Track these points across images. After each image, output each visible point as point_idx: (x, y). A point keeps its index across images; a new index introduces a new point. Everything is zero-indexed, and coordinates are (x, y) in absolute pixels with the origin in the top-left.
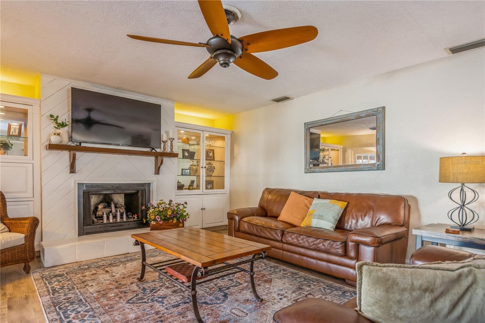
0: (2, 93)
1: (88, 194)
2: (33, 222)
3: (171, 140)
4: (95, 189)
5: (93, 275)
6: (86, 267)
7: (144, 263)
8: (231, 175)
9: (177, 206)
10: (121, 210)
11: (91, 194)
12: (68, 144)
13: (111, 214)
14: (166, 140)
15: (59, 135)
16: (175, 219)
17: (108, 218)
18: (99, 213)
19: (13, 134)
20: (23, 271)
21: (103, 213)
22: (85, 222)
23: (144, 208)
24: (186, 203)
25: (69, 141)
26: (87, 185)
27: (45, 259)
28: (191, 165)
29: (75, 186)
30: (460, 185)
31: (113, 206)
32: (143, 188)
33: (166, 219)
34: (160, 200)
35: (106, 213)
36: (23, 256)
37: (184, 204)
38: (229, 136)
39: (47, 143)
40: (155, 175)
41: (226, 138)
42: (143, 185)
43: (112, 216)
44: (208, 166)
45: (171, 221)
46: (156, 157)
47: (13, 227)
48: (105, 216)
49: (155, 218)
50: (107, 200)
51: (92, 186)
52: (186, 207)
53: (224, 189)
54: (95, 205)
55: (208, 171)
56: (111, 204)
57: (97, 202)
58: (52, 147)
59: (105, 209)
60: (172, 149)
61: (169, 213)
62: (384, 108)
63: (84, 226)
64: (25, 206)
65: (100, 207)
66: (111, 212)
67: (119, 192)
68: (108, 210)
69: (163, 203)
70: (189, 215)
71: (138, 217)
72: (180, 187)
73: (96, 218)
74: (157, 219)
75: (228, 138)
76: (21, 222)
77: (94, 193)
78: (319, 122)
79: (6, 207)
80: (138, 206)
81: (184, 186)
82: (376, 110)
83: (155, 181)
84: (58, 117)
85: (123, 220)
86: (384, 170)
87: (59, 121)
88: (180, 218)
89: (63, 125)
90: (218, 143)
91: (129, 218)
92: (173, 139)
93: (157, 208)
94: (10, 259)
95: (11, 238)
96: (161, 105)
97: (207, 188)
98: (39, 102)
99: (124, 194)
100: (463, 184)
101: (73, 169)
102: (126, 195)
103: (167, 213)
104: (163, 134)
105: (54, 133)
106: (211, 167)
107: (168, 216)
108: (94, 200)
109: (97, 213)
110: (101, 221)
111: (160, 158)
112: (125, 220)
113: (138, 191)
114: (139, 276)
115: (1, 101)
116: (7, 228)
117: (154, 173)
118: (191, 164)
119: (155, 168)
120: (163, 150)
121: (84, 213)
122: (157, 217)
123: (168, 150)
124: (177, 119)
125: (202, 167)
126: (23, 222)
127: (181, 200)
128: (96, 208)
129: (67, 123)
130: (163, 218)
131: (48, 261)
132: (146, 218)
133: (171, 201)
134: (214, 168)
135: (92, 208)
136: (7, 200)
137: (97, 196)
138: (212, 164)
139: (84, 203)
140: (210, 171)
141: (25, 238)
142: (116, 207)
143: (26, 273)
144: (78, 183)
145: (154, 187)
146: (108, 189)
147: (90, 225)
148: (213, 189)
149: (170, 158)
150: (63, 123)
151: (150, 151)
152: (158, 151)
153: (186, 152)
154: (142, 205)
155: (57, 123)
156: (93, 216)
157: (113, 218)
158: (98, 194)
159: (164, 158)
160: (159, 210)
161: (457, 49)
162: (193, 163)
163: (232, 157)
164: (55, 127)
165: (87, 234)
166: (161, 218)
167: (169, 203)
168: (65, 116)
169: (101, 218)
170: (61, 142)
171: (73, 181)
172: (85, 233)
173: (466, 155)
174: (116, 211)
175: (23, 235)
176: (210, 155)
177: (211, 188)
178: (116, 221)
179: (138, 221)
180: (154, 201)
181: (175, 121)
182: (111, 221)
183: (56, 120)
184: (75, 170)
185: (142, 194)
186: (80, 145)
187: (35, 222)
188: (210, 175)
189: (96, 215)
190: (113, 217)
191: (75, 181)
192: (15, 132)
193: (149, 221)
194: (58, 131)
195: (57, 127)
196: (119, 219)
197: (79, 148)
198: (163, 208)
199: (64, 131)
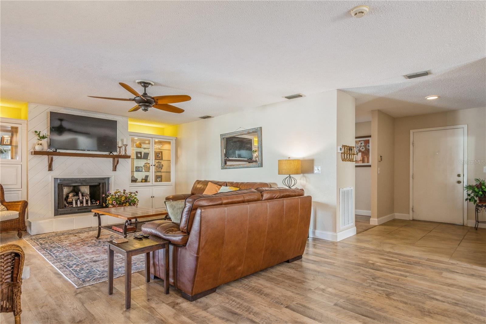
0: (2, 117)
1: (62, 186)
2: (24, 204)
3: (125, 146)
4: (67, 182)
5: (66, 237)
6: (61, 234)
7: (100, 227)
8: (176, 171)
9: (130, 195)
10: (87, 197)
11: (64, 186)
12: (48, 151)
13: (78, 200)
14: (121, 146)
15: (41, 145)
16: (127, 203)
17: (76, 203)
18: (70, 200)
19: (6, 144)
20: (17, 236)
21: (73, 200)
22: (59, 206)
23: (104, 195)
24: (137, 192)
25: (48, 148)
26: (61, 179)
27: (32, 229)
28: (145, 164)
29: (52, 180)
30: (288, 175)
31: (80, 195)
32: (104, 181)
33: (121, 203)
34: (117, 190)
35: (75, 199)
36: (18, 226)
37: (136, 193)
38: (174, 141)
39: (32, 150)
40: (113, 172)
41: (171, 143)
42: (104, 179)
43: (79, 202)
44: (158, 164)
45: (125, 204)
46: (114, 159)
47: (10, 208)
48: (74, 202)
49: (112, 203)
50: (76, 191)
51: (64, 180)
52: (137, 195)
53: (170, 181)
54: (66, 194)
55: (158, 168)
56: (79, 193)
57: (68, 192)
58: (36, 153)
59: (74, 197)
60: (125, 153)
61: (123, 199)
62: (261, 128)
63: (58, 209)
64: (15, 195)
65: (70, 195)
66: (79, 199)
67: (85, 184)
68: (76, 197)
69: (118, 192)
70: (138, 200)
71: (100, 203)
72: (134, 180)
73: (67, 203)
74: (114, 204)
75: (173, 142)
76: (16, 204)
77: (65, 185)
78: (228, 134)
79: (4, 194)
80: (99, 195)
81: (137, 180)
82: (257, 129)
83: (113, 176)
84: (40, 132)
85: (88, 205)
86: (262, 167)
87: (41, 135)
88: (131, 202)
89: (43, 137)
90: (166, 147)
91: (93, 204)
92: (127, 145)
93: (114, 196)
94: (10, 227)
95: (10, 214)
96: (116, 121)
97: (156, 181)
98: (26, 122)
99: (89, 186)
100: (290, 175)
101: (50, 168)
102: (91, 187)
103: (121, 199)
104: (118, 142)
105: (37, 143)
106: (160, 165)
107: (122, 201)
108: (66, 190)
109: (68, 200)
110: (71, 206)
111: (116, 159)
112: (89, 205)
113: (100, 183)
114: (97, 236)
115: (1, 122)
116: (6, 208)
117: (112, 170)
118: (146, 162)
119: (113, 166)
120: (119, 153)
121: (58, 199)
122: (114, 201)
123: (123, 153)
124: (130, 130)
125: (152, 165)
126: (17, 204)
127: (133, 190)
128: (67, 197)
129: (47, 136)
130: (118, 203)
131: (33, 231)
132: (105, 203)
133: (125, 190)
134: (163, 166)
135: (64, 196)
136: (4, 190)
137: (68, 187)
138: (161, 163)
139: (59, 193)
140: (159, 168)
141: (19, 214)
142: (83, 196)
143: (19, 237)
144: (54, 178)
145: (112, 181)
146: (76, 182)
147: (63, 208)
148: (161, 182)
149: (125, 159)
150: (43, 136)
151: (108, 154)
152: (114, 154)
153: (139, 154)
154: (103, 193)
155: (39, 136)
156: (65, 202)
157: (80, 204)
158: (69, 186)
159: (119, 159)
160: (116, 198)
161: (292, 97)
162: (147, 161)
163: (177, 157)
164: (38, 139)
165: (60, 214)
166: (117, 203)
167: (123, 192)
168: (45, 131)
169: (71, 203)
170: (43, 149)
171: (50, 177)
172: (59, 214)
173: (290, 159)
174: (83, 198)
175: (18, 212)
176: (159, 156)
177: (160, 181)
178: (83, 205)
179: (100, 205)
180: (112, 191)
181: (129, 131)
182: (79, 205)
183: (39, 134)
184: (52, 169)
185: (103, 186)
186: (56, 151)
187: (25, 204)
188: (159, 171)
189: (67, 201)
190: (81, 202)
191: (52, 177)
192: (7, 142)
193: (108, 205)
194: (40, 142)
195: (39, 139)
196: (85, 204)
197: (55, 153)
198: (119, 196)
199: (45, 142)
